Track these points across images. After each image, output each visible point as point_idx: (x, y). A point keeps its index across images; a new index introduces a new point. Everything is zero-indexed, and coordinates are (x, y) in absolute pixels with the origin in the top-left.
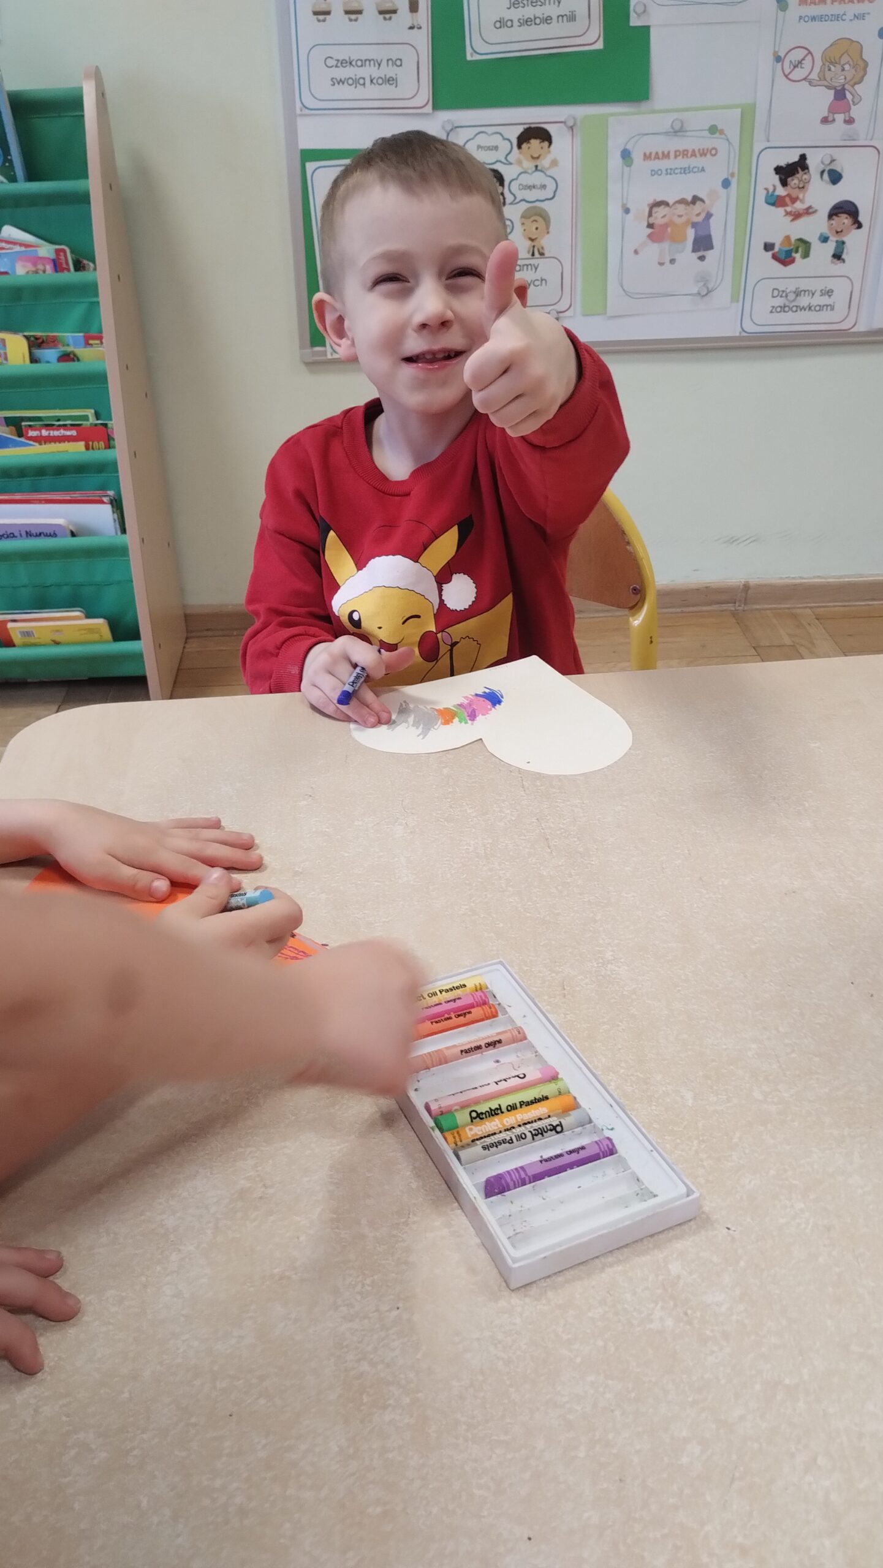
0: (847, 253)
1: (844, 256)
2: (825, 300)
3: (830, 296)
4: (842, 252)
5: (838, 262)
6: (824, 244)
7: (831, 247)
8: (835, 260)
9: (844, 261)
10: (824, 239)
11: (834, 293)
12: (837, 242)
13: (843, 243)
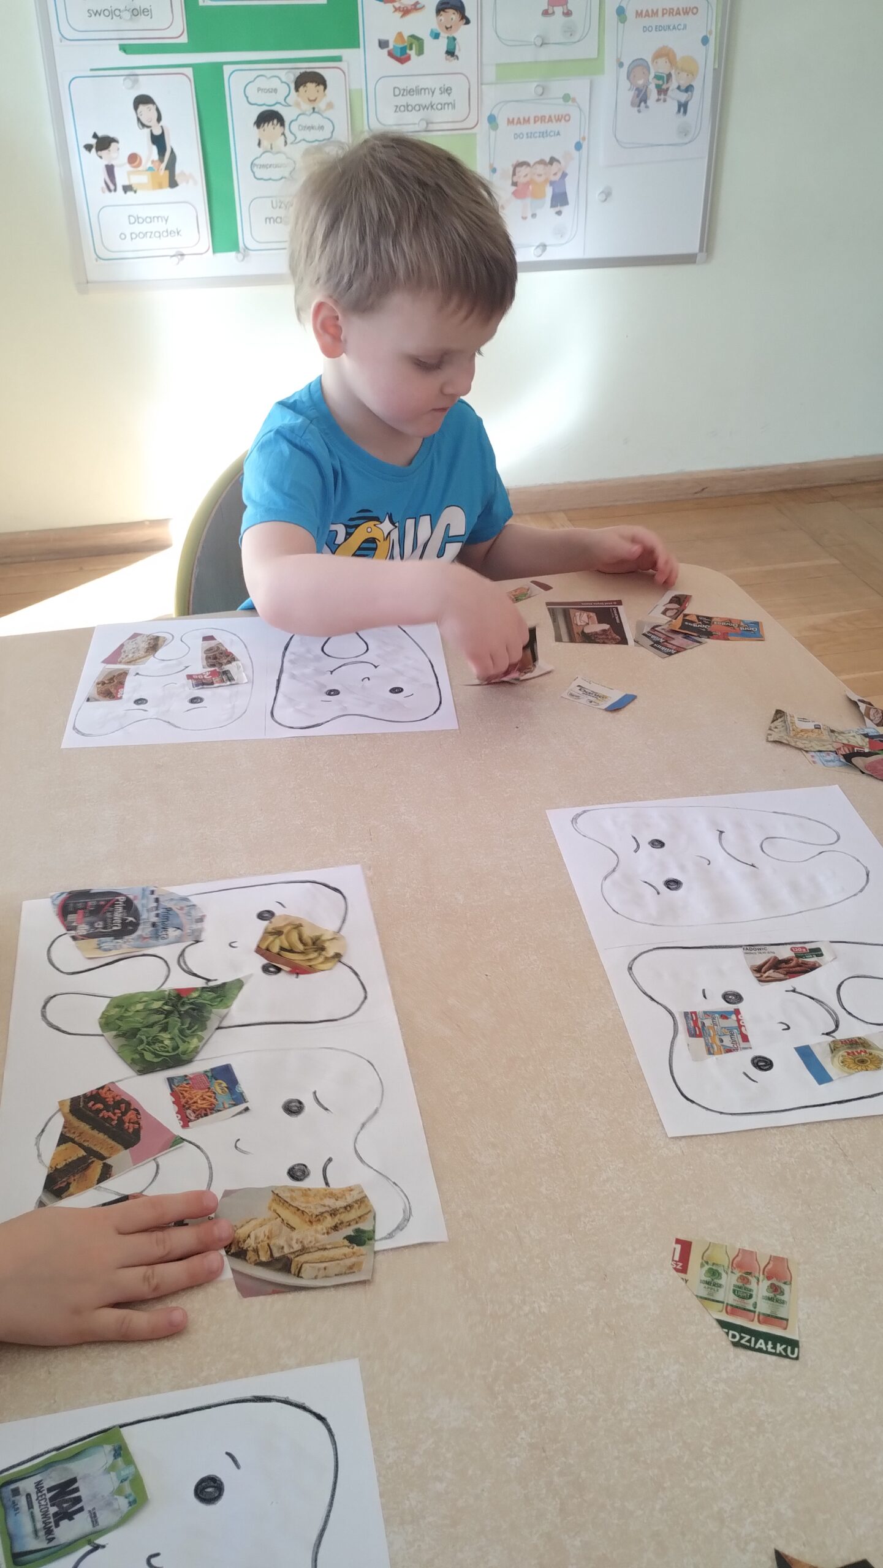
0: (459, 50)
1: (457, 53)
2: (445, 98)
3: (449, 94)
4: (455, 48)
5: (452, 58)
6: (436, 40)
7: (442, 44)
8: (449, 57)
9: (457, 58)
10: (436, 36)
11: (453, 91)
12: (448, 38)
13: (454, 39)
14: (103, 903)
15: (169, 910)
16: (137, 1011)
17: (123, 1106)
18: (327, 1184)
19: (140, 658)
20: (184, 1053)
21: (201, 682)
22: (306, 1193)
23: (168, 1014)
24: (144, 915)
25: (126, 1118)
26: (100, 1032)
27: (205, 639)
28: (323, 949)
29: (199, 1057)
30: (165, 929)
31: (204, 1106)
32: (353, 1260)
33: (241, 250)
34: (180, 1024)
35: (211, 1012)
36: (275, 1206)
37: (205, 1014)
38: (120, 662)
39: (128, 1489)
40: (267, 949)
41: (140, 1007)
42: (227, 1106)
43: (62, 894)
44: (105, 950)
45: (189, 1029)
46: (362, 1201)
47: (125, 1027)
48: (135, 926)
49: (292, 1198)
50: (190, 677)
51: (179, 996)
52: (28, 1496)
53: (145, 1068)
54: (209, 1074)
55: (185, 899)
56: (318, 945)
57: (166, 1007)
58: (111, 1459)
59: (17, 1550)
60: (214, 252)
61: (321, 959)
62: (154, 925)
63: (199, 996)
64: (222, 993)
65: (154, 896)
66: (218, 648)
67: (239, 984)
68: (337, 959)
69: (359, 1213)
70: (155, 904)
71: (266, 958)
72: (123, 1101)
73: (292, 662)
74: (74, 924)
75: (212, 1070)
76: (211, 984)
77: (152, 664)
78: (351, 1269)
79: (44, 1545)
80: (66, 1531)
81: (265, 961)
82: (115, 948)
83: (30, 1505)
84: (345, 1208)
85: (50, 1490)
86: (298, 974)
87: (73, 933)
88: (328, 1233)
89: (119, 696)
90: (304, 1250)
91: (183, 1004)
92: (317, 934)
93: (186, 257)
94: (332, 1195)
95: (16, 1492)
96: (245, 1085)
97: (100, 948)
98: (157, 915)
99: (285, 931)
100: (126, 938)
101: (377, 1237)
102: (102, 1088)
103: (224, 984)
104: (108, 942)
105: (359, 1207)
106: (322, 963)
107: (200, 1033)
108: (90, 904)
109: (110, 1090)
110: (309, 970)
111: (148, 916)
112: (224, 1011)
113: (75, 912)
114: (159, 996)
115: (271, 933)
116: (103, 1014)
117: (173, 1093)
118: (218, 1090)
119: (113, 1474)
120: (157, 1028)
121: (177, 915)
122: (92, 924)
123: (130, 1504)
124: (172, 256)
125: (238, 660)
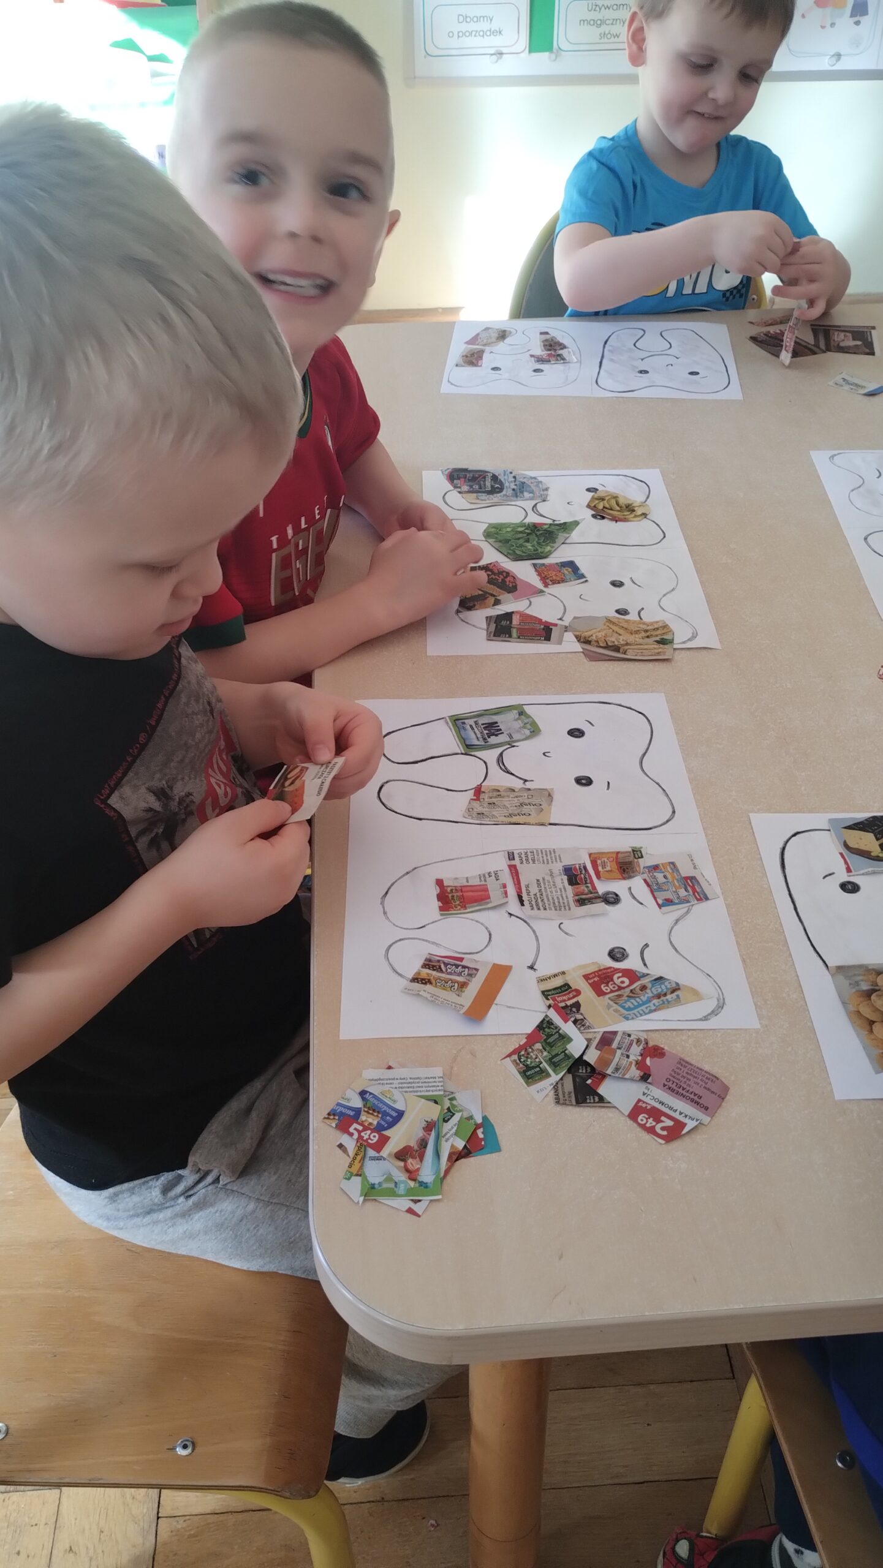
14: (477, 476)
15: (523, 483)
16: (508, 532)
17: (505, 574)
18: (641, 619)
19: (492, 343)
20: (542, 553)
21: (540, 360)
22: (627, 621)
23: (528, 534)
24: (507, 484)
25: (508, 580)
26: (484, 539)
27: (541, 333)
28: (633, 511)
29: (551, 556)
30: (522, 492)
31: (558, 579)
32: (660, 650)
33: (554, 50)
34: (537, 540)
35: (558, 535)
36: (608, 624)
37: (554, 536)
38: (478, 345)
39: (528, 726)
40: (595, 506)
41: (509, 529)
42: (572, 579)
43: (448, 469)
44: (482, 500)
45: (543, 542)
46: (665, 626)
47: (500, 538)
48: (501, 490)
49: (619, 622)
50: (532, 356)
51: (535, 527)
52: (471, 726)
53: (518, 558)
54: (560, 565)
55: (535, 478)
56: (630, 508)
57: (526, 531)
58: (517, 716)
59: (468, 743)
60: (530, 52)
61: (632, 516)
62: (514, 490)
63: (549, 528)
64: (566, 527)
65: (513, 475)
66: (552, 340)
67: (576, 523)
68: (644, 516)
69: (663, 632)
70: (513, 479)
71: (594, 511)
72: (504, 571)
73: (609, 351)
74: (459, 485)
75: (561, 563)
76: (556, 522)
77: (502, 346)
78: (659, 653)
79: (483, 743)
80: (493, 740)
81: (594, 513)
82: (488, 499)
83: (472, 729)
84: (654, 629)
85: (483, 724)
86: (616, 521)
87: (459, 490)
88: (643, 639)
89: (479, 365)
90: (627, 644)
91: (538, 530)
92: (630, 502)
93: (504, 56)
94: (644, 624)
95: (464, 723)
96: (583, 569)
97: (478, 499)
98: (516, 485)
99: (607, 498)
100: (495, 495)
101: (675, 642)
102: (490, 564)
103: (565, 523)
104: (484, 496)
105: (663, 629)
106: (634, 517)
107: (552, 545)
108: (468, 475)
109: (495, 565)
110: (625, 520)
111: (509, 485)
112: (568, 535)
113: (459, 478)
114: (522, 525)
115: (597, 499)
116: (485, 530)
117: (536, 570)
118: (566, 572)
119: (520, 721)
120: (521, 541)
121: (530, 487)
122: (471, 486)
123: (531, 732)
124: (492, 55)
125: (568, 348)
